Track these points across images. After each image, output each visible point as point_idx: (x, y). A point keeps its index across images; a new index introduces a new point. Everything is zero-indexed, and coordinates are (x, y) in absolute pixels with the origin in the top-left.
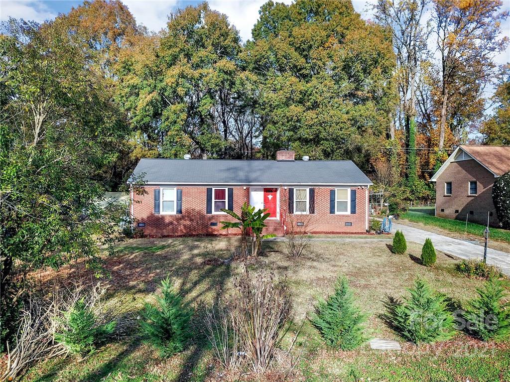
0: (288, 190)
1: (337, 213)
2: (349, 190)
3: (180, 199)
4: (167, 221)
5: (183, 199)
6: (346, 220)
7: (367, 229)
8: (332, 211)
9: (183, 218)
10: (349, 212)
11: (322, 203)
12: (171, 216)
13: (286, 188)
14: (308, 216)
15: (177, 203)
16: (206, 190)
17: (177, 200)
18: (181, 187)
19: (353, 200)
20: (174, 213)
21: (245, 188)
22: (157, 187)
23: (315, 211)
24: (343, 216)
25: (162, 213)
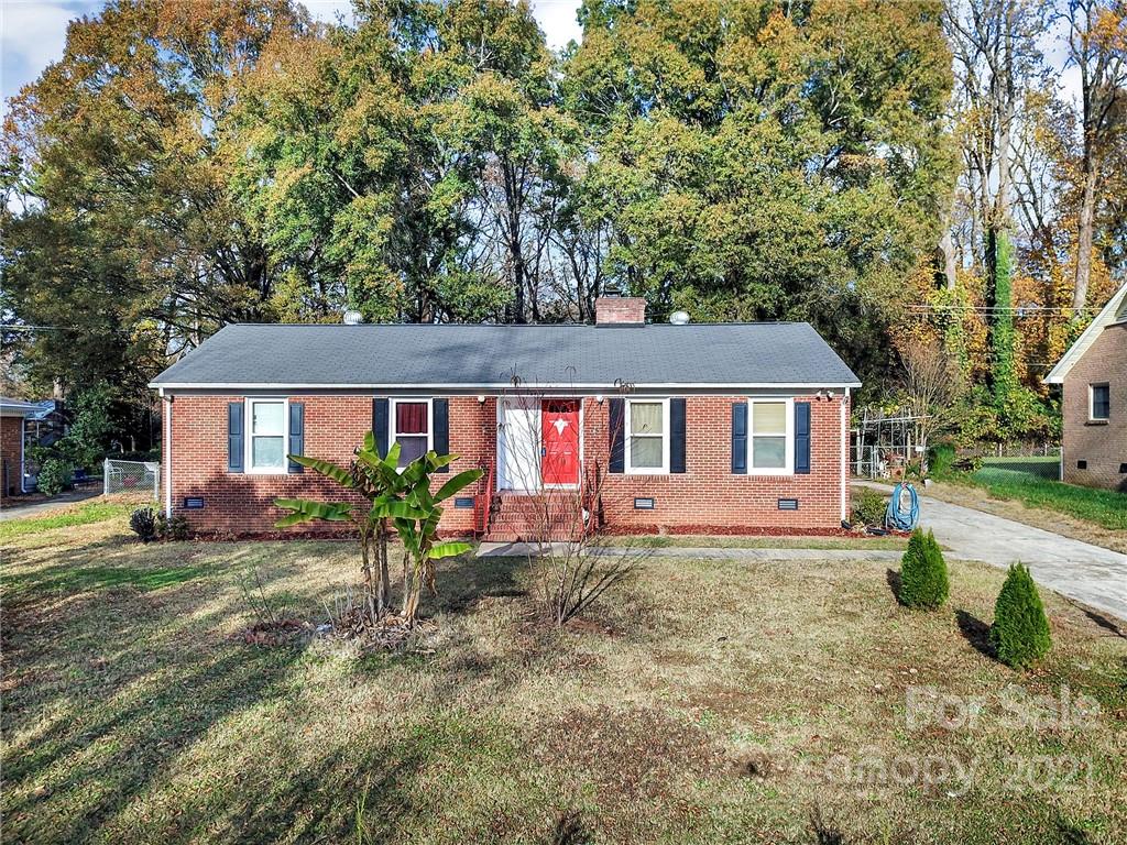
0: (606, 404)
1: (752, 471)
2: (790, 403)
3: (296, 429)
4: (262, 492)
5: (307, 431)
6: (779, 492)
7: (843, 518)
8: (739, 464)
9: (305, 485)
10: (788, 470)
11: (710, 441)
12: (272, 480)
13: (599, 397)
14: (664, 479)
15: (290, 440)
16: (370, 406)
17: (291, 434)
18: (301, 398)
19: (802, 434)
20: (282, 469)
21: (481, 398)
22: (237, 398)
23: (688, 464)
24: (772, 480)
25: (250, 470)
